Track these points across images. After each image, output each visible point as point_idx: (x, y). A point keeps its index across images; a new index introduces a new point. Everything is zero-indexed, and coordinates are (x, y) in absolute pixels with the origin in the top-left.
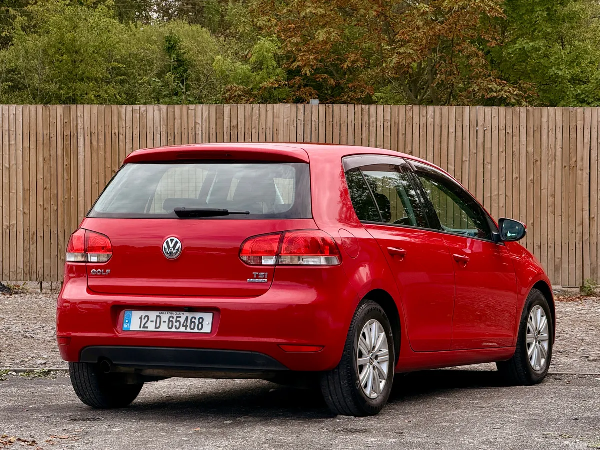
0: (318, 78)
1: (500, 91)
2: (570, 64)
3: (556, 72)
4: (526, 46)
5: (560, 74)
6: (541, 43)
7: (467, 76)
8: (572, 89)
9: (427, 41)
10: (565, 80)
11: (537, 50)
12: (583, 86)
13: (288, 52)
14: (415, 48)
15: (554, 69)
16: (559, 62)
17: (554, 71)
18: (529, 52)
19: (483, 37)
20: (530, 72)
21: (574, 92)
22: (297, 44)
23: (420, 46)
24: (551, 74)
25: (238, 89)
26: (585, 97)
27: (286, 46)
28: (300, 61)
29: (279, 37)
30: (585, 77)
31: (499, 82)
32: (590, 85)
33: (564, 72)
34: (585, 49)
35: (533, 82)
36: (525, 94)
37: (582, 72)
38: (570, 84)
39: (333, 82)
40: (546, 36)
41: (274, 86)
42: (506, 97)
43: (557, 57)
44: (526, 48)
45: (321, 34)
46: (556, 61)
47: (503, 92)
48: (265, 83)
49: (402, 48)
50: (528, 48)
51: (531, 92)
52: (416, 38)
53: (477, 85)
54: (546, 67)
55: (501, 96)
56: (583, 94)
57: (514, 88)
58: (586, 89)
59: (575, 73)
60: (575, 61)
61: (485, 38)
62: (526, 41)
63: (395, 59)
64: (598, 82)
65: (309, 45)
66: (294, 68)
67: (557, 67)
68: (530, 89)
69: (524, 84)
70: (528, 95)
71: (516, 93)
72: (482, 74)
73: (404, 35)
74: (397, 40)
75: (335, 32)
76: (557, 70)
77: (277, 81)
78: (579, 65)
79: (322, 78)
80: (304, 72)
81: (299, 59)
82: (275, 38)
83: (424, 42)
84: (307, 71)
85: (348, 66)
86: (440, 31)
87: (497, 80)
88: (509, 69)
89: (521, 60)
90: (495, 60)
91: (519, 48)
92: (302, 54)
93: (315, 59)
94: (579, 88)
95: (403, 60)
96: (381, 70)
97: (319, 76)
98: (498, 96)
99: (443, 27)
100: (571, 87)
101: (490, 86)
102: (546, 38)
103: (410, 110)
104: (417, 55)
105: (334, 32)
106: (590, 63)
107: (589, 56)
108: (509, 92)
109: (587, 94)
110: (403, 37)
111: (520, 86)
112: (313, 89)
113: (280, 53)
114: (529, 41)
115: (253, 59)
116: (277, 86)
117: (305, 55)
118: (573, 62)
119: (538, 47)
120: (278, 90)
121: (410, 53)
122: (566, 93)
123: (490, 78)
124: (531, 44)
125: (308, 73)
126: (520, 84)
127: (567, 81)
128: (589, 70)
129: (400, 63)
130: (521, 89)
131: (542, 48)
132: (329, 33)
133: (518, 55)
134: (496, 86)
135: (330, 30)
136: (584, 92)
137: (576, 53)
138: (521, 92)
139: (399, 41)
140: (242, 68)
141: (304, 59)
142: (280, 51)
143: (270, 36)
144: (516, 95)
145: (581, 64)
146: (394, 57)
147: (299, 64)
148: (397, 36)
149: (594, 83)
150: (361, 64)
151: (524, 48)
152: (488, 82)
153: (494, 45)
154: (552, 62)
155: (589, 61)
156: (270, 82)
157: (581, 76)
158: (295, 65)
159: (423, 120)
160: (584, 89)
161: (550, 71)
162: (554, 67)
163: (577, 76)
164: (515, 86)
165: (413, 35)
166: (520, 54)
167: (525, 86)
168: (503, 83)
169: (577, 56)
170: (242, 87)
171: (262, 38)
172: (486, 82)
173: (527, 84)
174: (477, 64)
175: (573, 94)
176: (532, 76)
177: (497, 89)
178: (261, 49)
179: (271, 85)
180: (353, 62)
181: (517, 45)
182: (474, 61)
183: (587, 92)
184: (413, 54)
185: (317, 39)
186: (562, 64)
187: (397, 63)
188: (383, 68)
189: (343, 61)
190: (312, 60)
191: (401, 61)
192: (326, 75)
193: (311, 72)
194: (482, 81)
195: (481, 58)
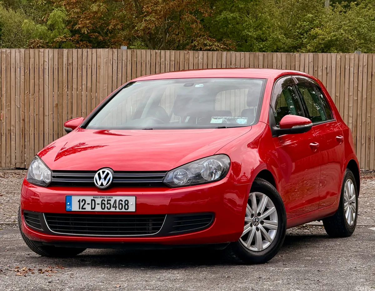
0: (92, 35)
1: (211, 45)
2: (255, 28)
3: (247, 33)
4: (228, 16)
5: (250, 34)
6: (236, 15)
7: (189, 36)
8: (257, 45)
9: (164, 12)
10: (253, 38)
11: (234, 18)
12: (264, 42)
13: (72, 18)
14: (157, 17)
15: (246, 31)
16: (249, 27)
17: (246, 33)
18: (230, 20)
19: (200, 10)
20: (229, 33)
21: (258, 47)
22: (78, 13)
23: (159, 15)
24: (244, 35)
25: (39, 42)
26: (265, 50)
27: (70, 14)
28: (80, 24)
29: (66, 8)
30: (265, 37)
31: (210, 40)
32: (268, 42)
33: (252, 33)
34: (266, 18)
35: (232, 39)
36: (227, 47)
37: (263, 34)
38: (255, 41)
39: (101, 38)
40: (240, 10)
41: (63, 41)
42: (215, 49)
43: (247, 23)
44: (228, 17)
45: (94, 6)
46: (247, 26)
47: (214, 46)
48: (57, 38)
49: (148, 17)
50: (229, 17)
51: (231, 46)
52: (156, 10)
53: (197, 42)
54: (240, 30)
55: (212, 49)
56: (264, 47)
57: (220, 43)
58: (266, 44)
59: (259, 34)
60: (259, 27)
61: (201, 11)
62: (228, 13)
63: (144, 24)
64: (273, 40)
65: (85, 13)
66: (77, 28)
67: (247, 30)
68: (230, 45)
69: (227, 41)
70: (229, 48)
71: (222, 47)
72: (199, 34)
73: (148, 8)
74: (144, 11)
75: (104, 6)
76: (248, 31)
77: (65, 37)
78: (261, 29)
79: (94, 36)
80: (83, 31)
81: (80, 23)
82: (63, 9)
83: (162, 13)
84: (85, 31)
85: (111, 27)
86: (173, 5)
87: (209, 38)
88: (216, 31)
89: (224, 25)
90: (207, 25)
91: (223, 17)
92: (81, 20)
93: (90, 23)
94: (261, 44)
95: (149, 25)
96: (134, 31)
97: (92, 34)
98: (211, 48)
99: (175, 3)
100: (256, 43)
101: (205, 42)
102: (240, 11)
104: (158, 22)
105: (102, 5)
106: (268, 27)
107: (267, 23)
108: (217, 46)
109: (267, 48)
110: (147, 9)
111: (224, 42)
112: (88, 43)
113: (67, 18)
114: (230, 13)
115: (49, 22)
116: (65, 40)
117: (83, 20)
118: (257, 27)
119: (235, 17)
120: (65, 43)
121: (153, 20)
122: (253, 47)
123: (204, 37)
124: (231, 15)
125: (86, 32)
126: (224, 41)
127: (254, 39)
128: (267, 32)
129: (147, 26)
130: (224, 44)
131: (238, 17)
132: (99, 6)
133: (222, 22)
134: (209, 42)
135: (100, 4)
136: (265, 46)
137: (260, 21)
138: (225, 46)
139: (145, 12)
140: (42, 28)
141: (83, 23)
142: (66, 18)
143: (60, 7)
144: (222, 48)
145: (262, 28)
146: (142, 23)
147: (79, 26)
148: (144, 9)
149: (271, 40)
150: (120, 27)
151: (227, 17)
152: (204, 39)
153: (207, 15)
154: (244, 27)
155: (267, 26)
156: (60, 37)
157: (262, 36)
158: (77, 27)
159: (196, 60)
160: (265, 44)
161: (243, 32)
162: (245, 30)
163: (260, 36)
164: (221, 42)
165: (155, 8)
166: (224, 22)
167: (227, 42)
168: (213, 40)
169: (260, 23)
170: (42, 41)
171: (55, 9)
172: (202, 39)
173: (228, 41)
174: (196, 27)
175: (258, 48)
176: (230, 36)
177: (210, 44)
178: (54, 15)
179: (61, 40)
180: (115, 26)
181: (222, 16)
182: (194, 26)
183: (266, 46)
184: (155, 21)
185: (92, 10)
186: (251, 28)
187: (145, 27)
188: (135, 30)
189: (108, 25)
190: (88, 24)
191: (147, 25)
192: (97, 34)
193: (87, 31)
194: (200, 39)
195: (198, 24)
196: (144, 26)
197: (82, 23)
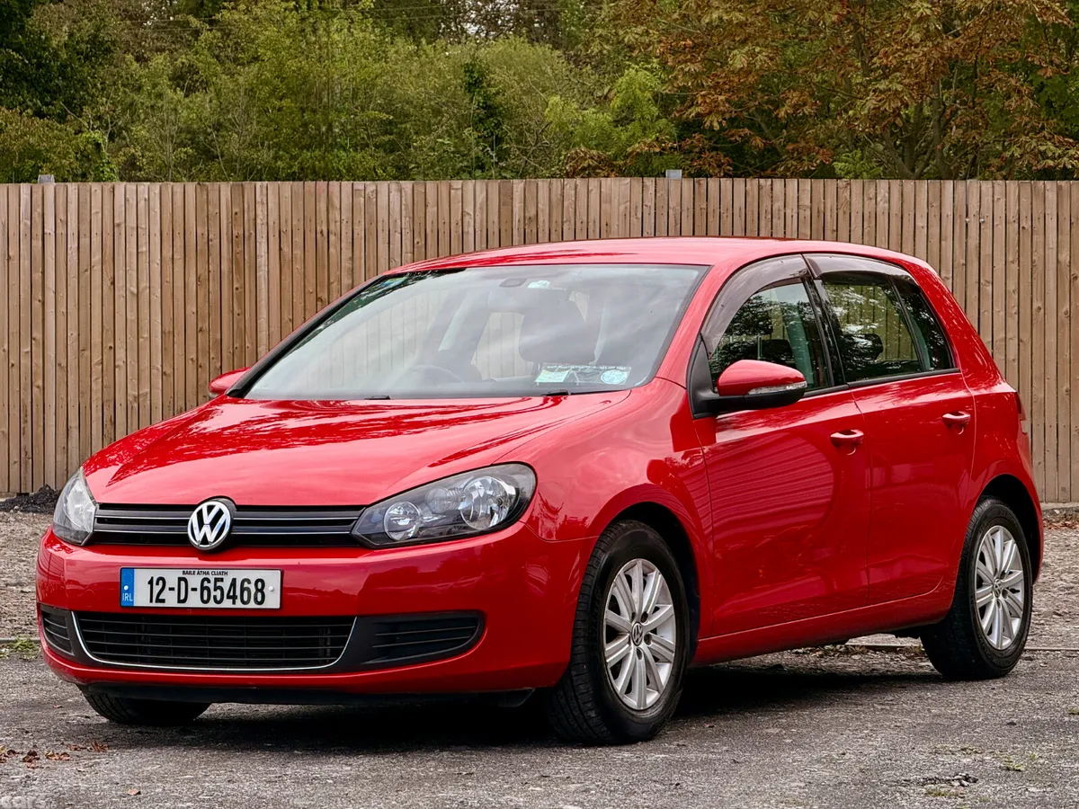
0: (732, 136)
1: (1059, 157)
7: (1002, 131)
9: (928, 68)
13: (679, 88)
14: (907, 81)
19: (1030, 60)
22: (695, 75)
23: (916, 77)
25: (588, 156)
27: (676, 78)
28: (700, 105)
29: (662, 62)
31: (1059, 141)
39: (759, 142)
41: (653, 150)
42: (1070, 166)
45: (739, 56)
47: (1066, 159)
48: (637, 145)
49: (883, 81)
52: (909, 63)
53: (1019, 147)
55: (1061, 166)
61: (1033, 61)
63: (871, 102)
65: (717, 76)
66: (691, 117)
72: (1029, 127)
73: (887, 58)
74: (876, 65)
75: (764, 53)
77: (657, 141)
79: (740, 136)
80: (708, 123)
81: (699, 102)
82: (655, 65)
83: (923, 69)
84: (714, 122)
85: (786, 112)
86: (951, 49)
87: (1056, 136)
90: (1054, 100)
92: (704, 93)
93: (727, 100)
95: (884, 103)
96: (845, 121)
97: (734, 131)
98: (1057, 166)
99: (958, 43)
101: (1042, 148)
103: (846, 187)
104: (911, 94)
105: (760, 52)
110: (885, 61)
112: (722, 155)
113: (665, 90)
115: (617, 103)
116: (658, 150)
117: (709, 94)
120: (660, 157)
121: (896, 90)
123: (1042, 134)
125: (715, 124)
129: (879, 108)
132: (753, 54)
134: (1053, 148)
135: (754, 49)
139: (878, 68)
140: (596, 118)
141: (708, 101)
143: (647, 60)
146: (868, 98)
147: (698, 109)
148: (875, 59)
150: (809, 110)
153: (1050, 73)
156: (645, 143)
158: (692, 113)
159: (870, 206)
165: (904, 56)
168: (1067, 142)
170: (595, 152)
171: (633, 65)
172: (1034, 140)
174: (1019, 108)
177: (1054, 154)
178: (630, 85)
179: (647, 148)
180: (796, 107)
182: (1013, 103)
184: (902, 91)
185: (732, 65)
187: (874, 108)
188: (849, 117)
189: (778, 105)
190: (721, 103)
191: (880, 104)
192: (747, 131)
193: (720, 123)
194: (1028, 139)
195: (1025, 98)
196: (872, 107)
197: (705, 102)
